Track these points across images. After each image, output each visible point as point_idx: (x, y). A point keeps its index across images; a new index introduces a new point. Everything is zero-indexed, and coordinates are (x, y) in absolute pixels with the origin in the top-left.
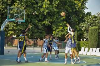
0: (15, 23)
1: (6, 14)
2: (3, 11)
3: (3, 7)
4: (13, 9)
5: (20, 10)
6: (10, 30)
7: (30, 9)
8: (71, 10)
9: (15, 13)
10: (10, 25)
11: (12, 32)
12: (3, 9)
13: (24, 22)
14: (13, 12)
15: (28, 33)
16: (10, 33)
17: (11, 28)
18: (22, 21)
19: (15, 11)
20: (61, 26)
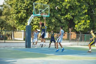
0: (39, 18)
1: (30, 9)
2: (28, 6)
3: (28, 2)
4: (37, 4)
5: (43, 5)
6: (35, 24)
7: (53, 4)
8: (93, 4)
9: (39, 8)
10: (34, 20)
11: (37, 26)
12: (27, 4)
13: (49, 16)
14: (37, 7)
15: (52, 27)
16: (35, 27)
17: (35, 23)
18: (46, 16)
19: (39, 6)
20: (83, 19)
